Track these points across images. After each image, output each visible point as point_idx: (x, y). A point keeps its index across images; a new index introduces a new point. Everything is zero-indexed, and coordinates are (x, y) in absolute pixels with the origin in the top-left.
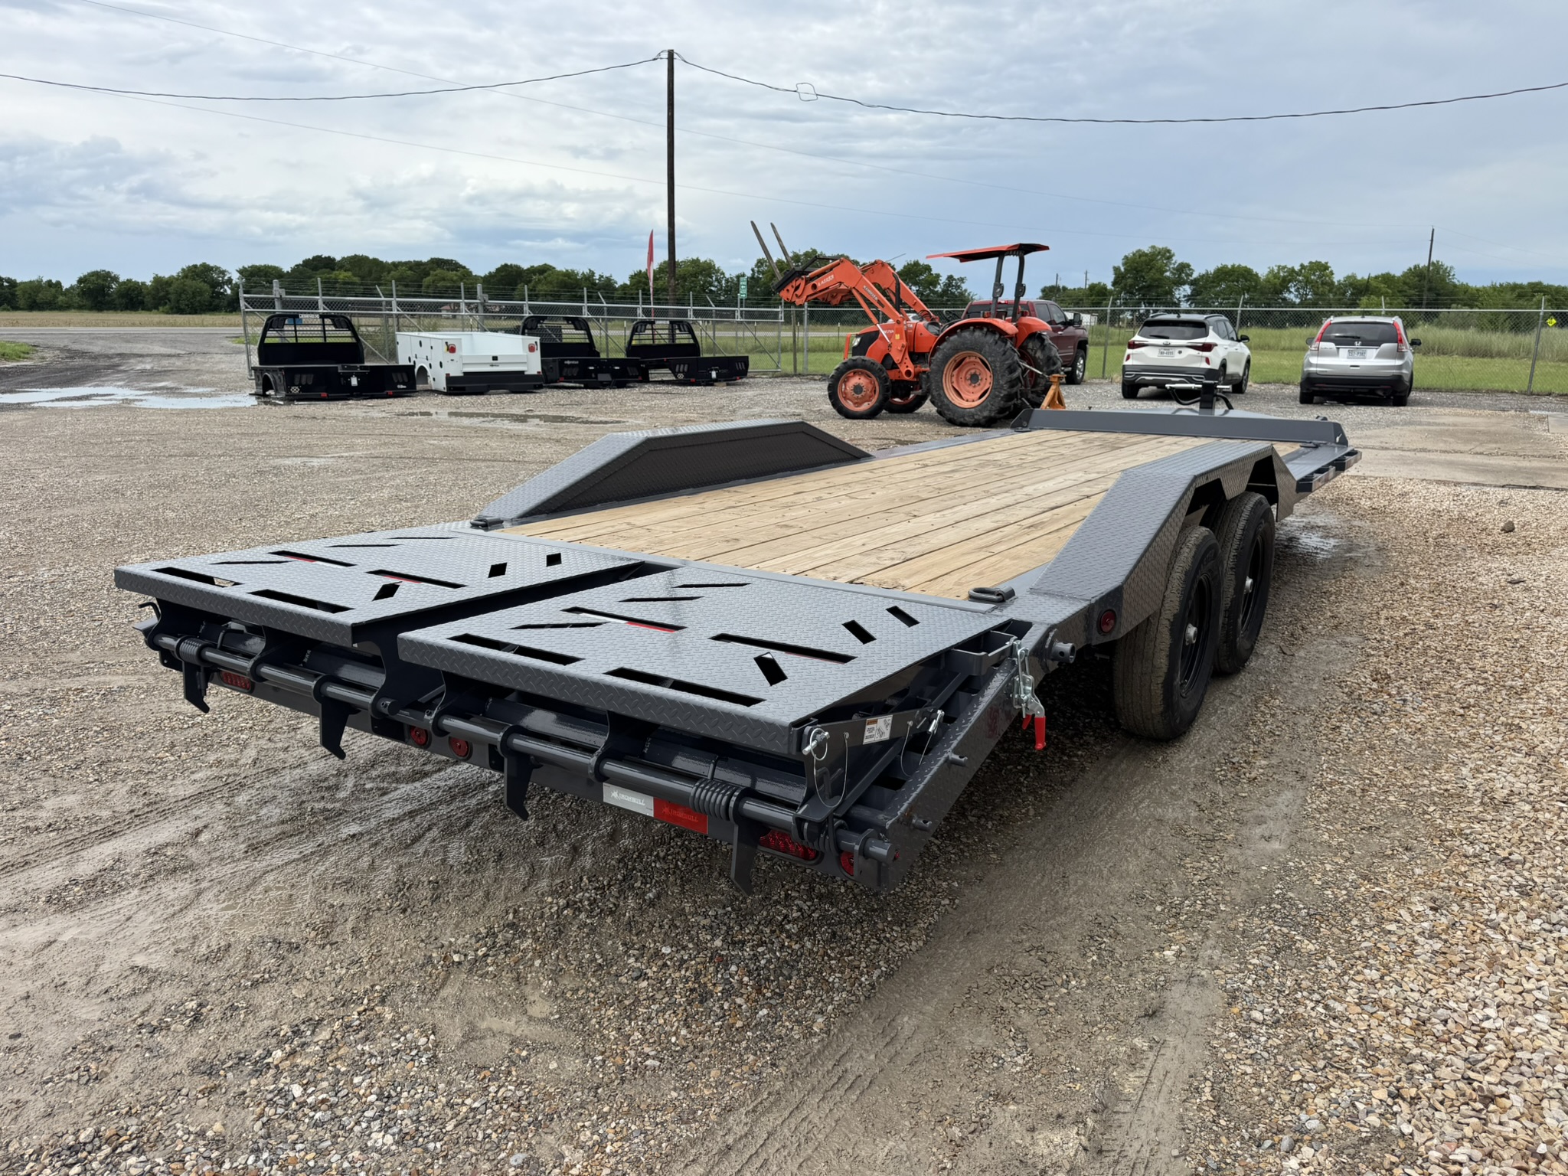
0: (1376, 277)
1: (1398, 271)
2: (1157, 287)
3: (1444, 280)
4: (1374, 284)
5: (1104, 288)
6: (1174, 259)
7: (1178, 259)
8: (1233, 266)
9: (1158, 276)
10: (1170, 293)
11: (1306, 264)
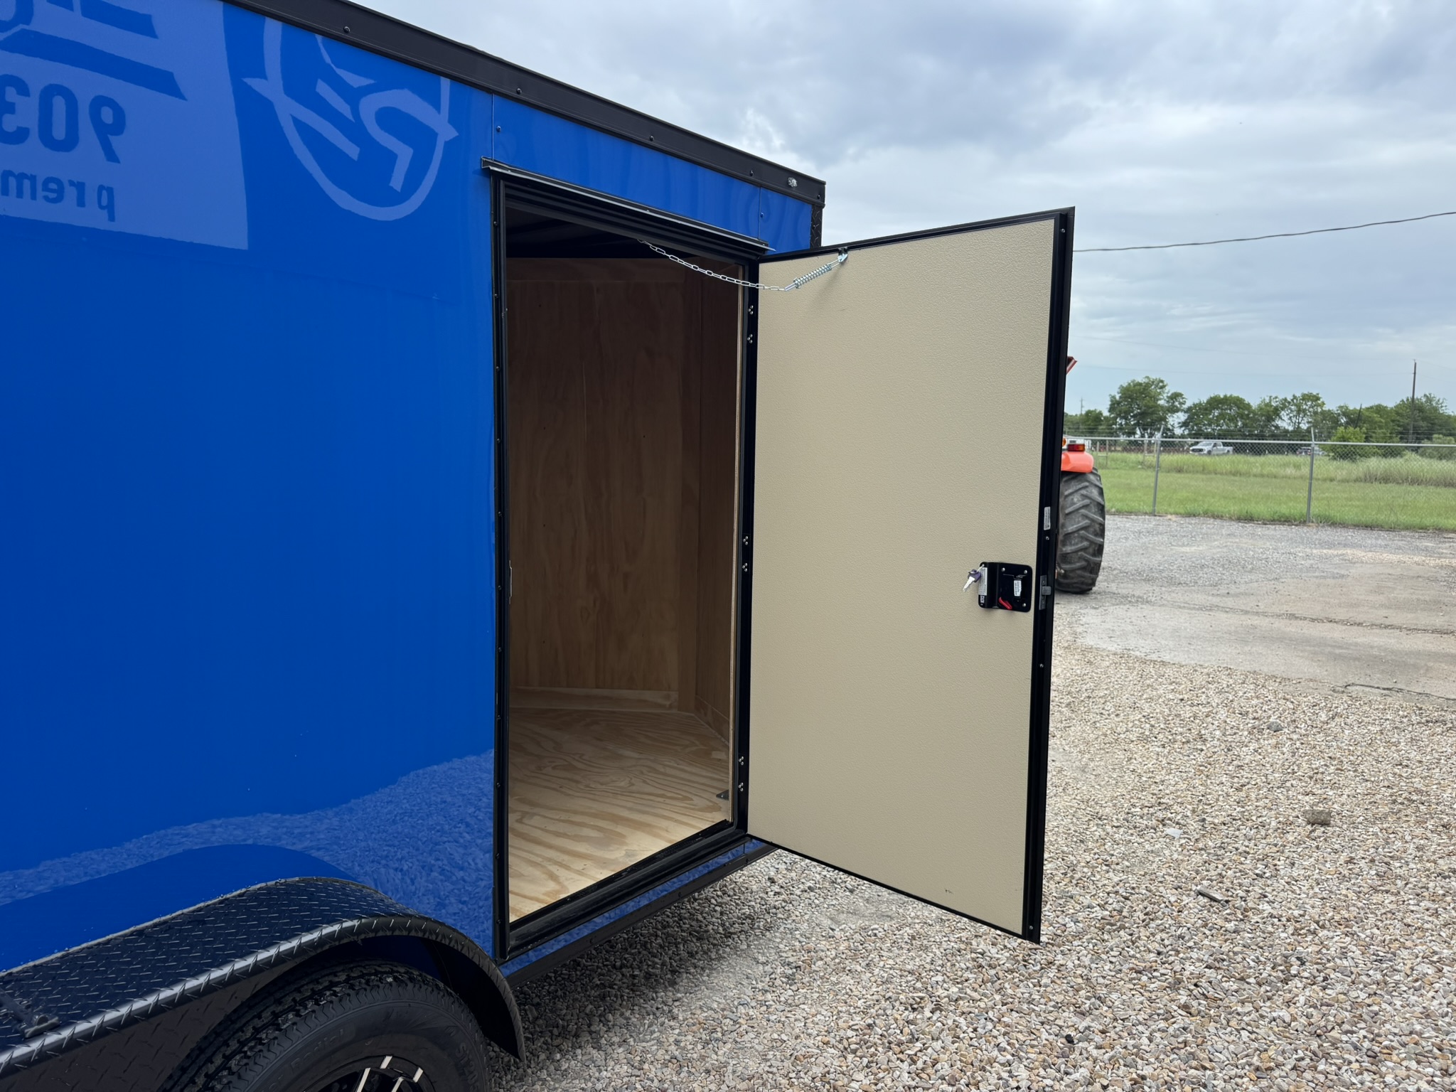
0: (1368, 409)
1: (1390, 403)
2: (1152, 413)
3: (1436, 409)
4: (1367, 414)
5: (1100, 413)
6: (1167, 389)
7: (1170, 390)
8: (1225, 396)
9: (1151, 404)
10: (1164, 419)
11: (1298, 395)
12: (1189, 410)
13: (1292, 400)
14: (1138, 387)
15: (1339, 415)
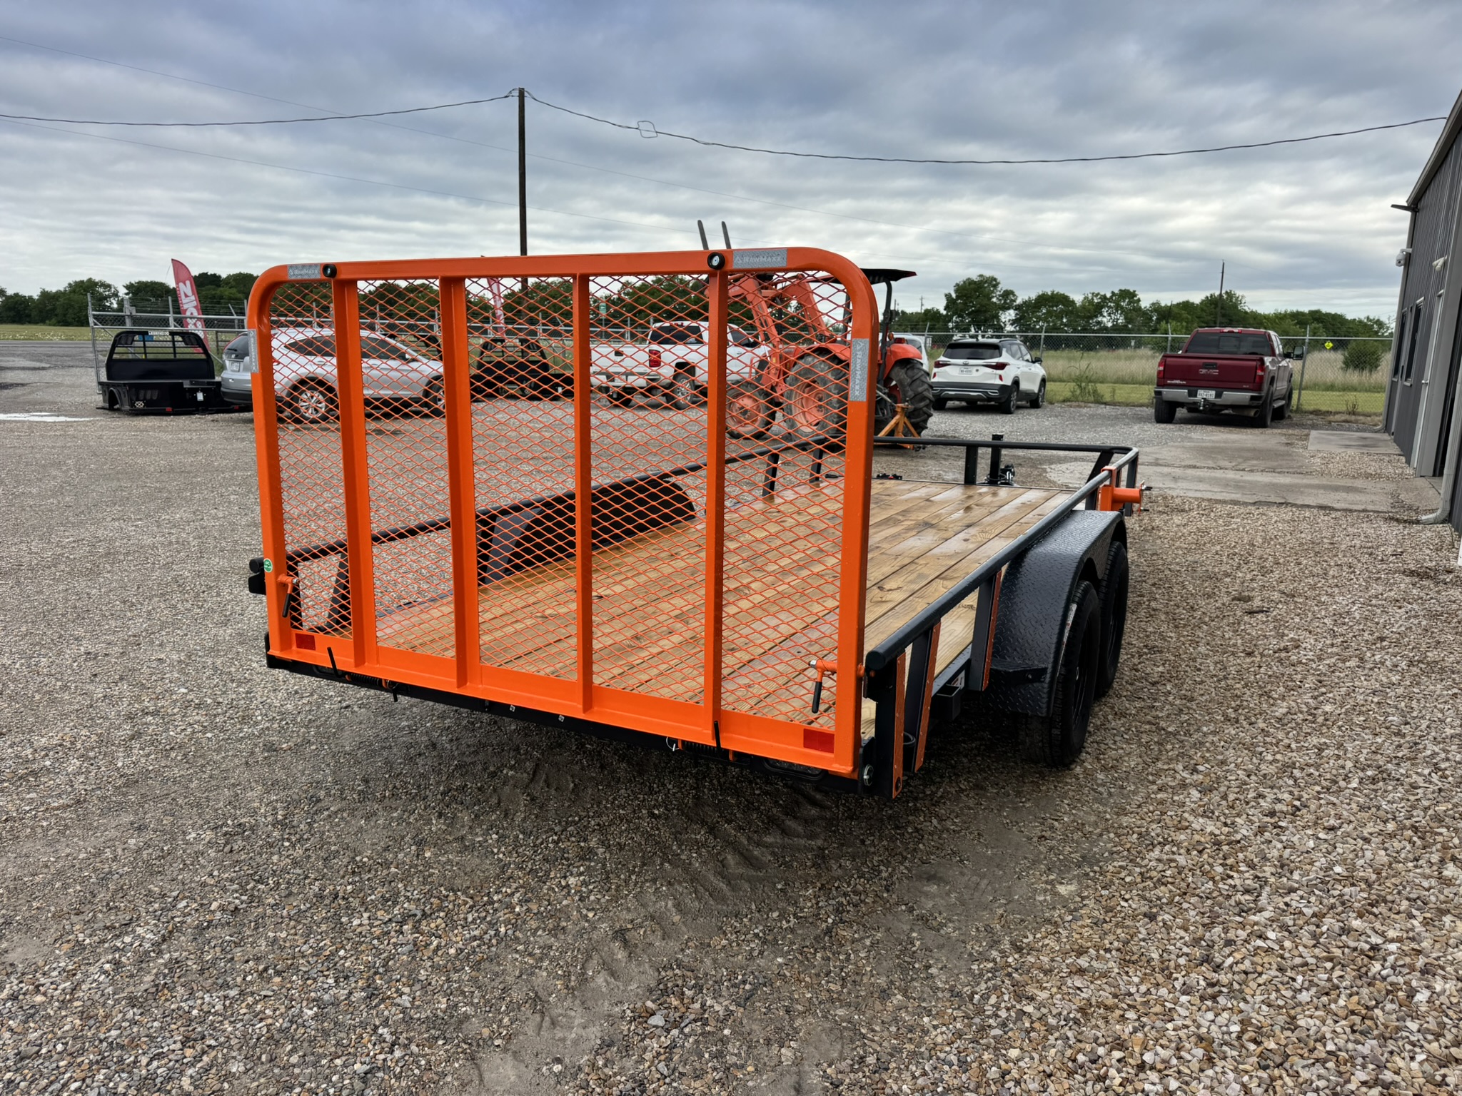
0: (1178, 304)
1: (1196, 300)
2: (985, 312)
3: (1235, 306)
4: (1176, 310)
5: (938, 312)
6: (1000, 286)
7: (1003, 287)
8: (1053, 293)
9: (985, 302)
10: (997, 317)
11: (1117, 291)
12: (1018, 308)
13: (1111, 297)
14: (973, 286)
15: (1151, 311)
